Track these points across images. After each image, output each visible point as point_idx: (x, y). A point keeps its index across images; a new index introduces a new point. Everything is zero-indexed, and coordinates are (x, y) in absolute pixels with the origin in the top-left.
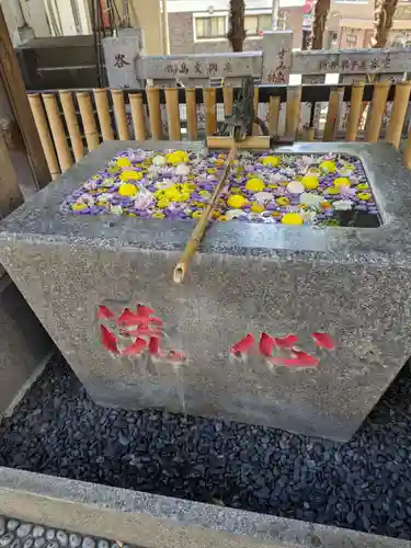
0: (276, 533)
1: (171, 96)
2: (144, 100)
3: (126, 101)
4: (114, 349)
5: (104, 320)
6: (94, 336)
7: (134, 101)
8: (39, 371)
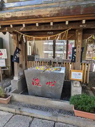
0: (48, 99)
1: (43, 62)
2: (40, 62)
3: (37, 62)
4: (34, 85)
5: (33, 80)
6: (32, 83)
7: (38, 62)
8: (22, 92)
